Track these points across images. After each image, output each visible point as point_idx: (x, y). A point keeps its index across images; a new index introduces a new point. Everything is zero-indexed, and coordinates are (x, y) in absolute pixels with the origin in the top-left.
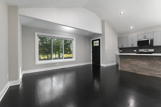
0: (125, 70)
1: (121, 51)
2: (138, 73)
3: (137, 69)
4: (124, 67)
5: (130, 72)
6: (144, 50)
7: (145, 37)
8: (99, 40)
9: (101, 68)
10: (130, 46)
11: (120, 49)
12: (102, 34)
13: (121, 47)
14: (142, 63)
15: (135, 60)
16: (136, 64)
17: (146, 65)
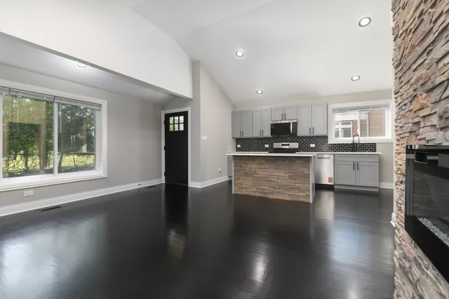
0: (245, 193)
1: (239, 146)
2: (270, 196)
3: (268, 188)
4: (244, 186)
5: (254, 197)
6: (282, 145)
7: (284, 116)
8: (185, 114)
9: (189, 192)
10: (257, 134)
11: (238, 141)
12: (192, 99)
13: (238, 136)
14: (277, 174)
15: (265, 168)
16: (266, 177)
17: (283, 176)
